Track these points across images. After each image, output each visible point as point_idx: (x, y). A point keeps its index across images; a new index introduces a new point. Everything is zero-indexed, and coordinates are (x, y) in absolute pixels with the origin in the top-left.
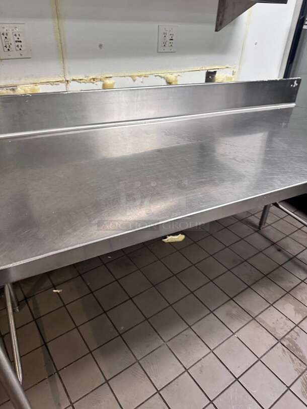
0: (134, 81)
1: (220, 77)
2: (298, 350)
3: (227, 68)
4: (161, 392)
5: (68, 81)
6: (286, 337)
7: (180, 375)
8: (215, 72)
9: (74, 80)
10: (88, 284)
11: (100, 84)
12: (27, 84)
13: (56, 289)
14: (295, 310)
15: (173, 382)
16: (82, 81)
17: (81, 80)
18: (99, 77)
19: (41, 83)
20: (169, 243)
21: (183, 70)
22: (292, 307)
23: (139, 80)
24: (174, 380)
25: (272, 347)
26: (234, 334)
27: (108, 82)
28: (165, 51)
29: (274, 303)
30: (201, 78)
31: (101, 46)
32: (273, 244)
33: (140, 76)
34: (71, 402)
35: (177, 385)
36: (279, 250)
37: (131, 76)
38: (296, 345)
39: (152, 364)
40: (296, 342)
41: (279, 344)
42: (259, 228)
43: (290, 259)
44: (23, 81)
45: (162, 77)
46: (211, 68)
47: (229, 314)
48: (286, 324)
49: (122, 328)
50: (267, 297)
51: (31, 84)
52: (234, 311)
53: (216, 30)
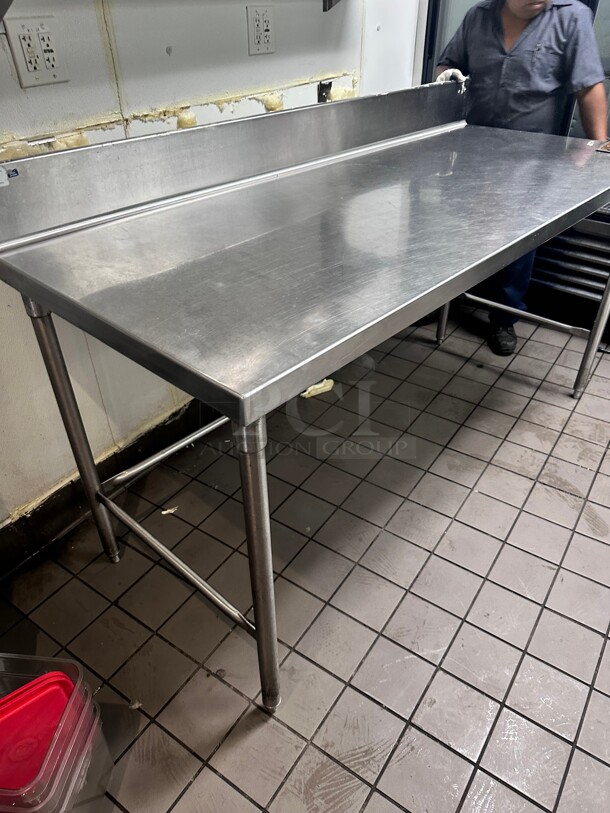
0: (221, 111)
1: (338, 93)
2: (565, 483)
3: (344, 75)
4: (412, 590)
5: (127, 120)
6: (543, 473)
7: (427, 562)
8: (331, 83)
9: (135, 117)
10: (216, 487)
11: (173, 121)
12: (67, 132)
13: (164, 510)
14: (538, 436)
15: (422, 573)
16: (147, 119)
17: (146, 116)
18: (171, 109)
19: (88, 128)
20: (312, 397)
21: (286, 86)
22: (534, 434)
23: (228, 108)
24: (422, 569)
25: (531, 491)
26: (472, 490)
27: (187, 116)
28: (260, 52)
29: (507, 436)
30: (312, 98)
31: (169, 51)
32: (468, 360)
33: (228, 102)
34: (289, 647)
35: (430, 574)
36: (480, 366)
37: (217, 103)
38: (560, 479)
39: (379, 560)
40: (558, 475)
41: (538, 484)
42: (437, 343)
43: (502, 374)
44: (61, 126)
45: (258, 100)
46: (324, 78)
47: (451, 467)
48: (535, 458)
49: (309, 529)
50: (492, 431)
51: (73, 131)
52: (457, 461)
53: (325, 10)
